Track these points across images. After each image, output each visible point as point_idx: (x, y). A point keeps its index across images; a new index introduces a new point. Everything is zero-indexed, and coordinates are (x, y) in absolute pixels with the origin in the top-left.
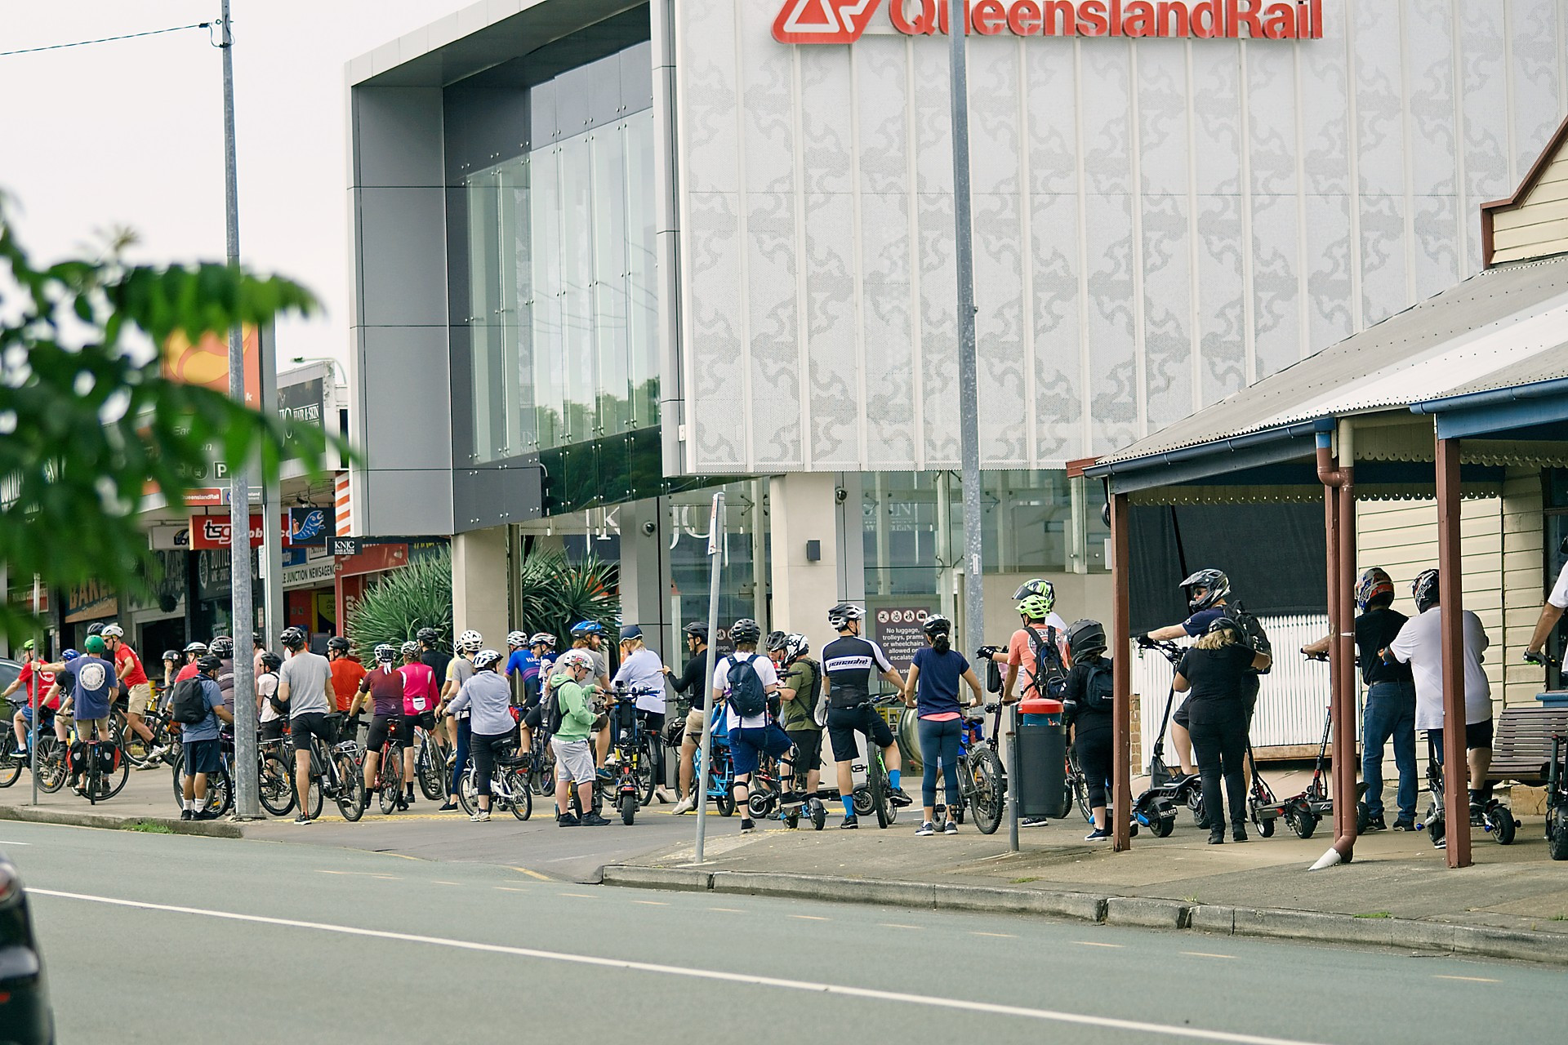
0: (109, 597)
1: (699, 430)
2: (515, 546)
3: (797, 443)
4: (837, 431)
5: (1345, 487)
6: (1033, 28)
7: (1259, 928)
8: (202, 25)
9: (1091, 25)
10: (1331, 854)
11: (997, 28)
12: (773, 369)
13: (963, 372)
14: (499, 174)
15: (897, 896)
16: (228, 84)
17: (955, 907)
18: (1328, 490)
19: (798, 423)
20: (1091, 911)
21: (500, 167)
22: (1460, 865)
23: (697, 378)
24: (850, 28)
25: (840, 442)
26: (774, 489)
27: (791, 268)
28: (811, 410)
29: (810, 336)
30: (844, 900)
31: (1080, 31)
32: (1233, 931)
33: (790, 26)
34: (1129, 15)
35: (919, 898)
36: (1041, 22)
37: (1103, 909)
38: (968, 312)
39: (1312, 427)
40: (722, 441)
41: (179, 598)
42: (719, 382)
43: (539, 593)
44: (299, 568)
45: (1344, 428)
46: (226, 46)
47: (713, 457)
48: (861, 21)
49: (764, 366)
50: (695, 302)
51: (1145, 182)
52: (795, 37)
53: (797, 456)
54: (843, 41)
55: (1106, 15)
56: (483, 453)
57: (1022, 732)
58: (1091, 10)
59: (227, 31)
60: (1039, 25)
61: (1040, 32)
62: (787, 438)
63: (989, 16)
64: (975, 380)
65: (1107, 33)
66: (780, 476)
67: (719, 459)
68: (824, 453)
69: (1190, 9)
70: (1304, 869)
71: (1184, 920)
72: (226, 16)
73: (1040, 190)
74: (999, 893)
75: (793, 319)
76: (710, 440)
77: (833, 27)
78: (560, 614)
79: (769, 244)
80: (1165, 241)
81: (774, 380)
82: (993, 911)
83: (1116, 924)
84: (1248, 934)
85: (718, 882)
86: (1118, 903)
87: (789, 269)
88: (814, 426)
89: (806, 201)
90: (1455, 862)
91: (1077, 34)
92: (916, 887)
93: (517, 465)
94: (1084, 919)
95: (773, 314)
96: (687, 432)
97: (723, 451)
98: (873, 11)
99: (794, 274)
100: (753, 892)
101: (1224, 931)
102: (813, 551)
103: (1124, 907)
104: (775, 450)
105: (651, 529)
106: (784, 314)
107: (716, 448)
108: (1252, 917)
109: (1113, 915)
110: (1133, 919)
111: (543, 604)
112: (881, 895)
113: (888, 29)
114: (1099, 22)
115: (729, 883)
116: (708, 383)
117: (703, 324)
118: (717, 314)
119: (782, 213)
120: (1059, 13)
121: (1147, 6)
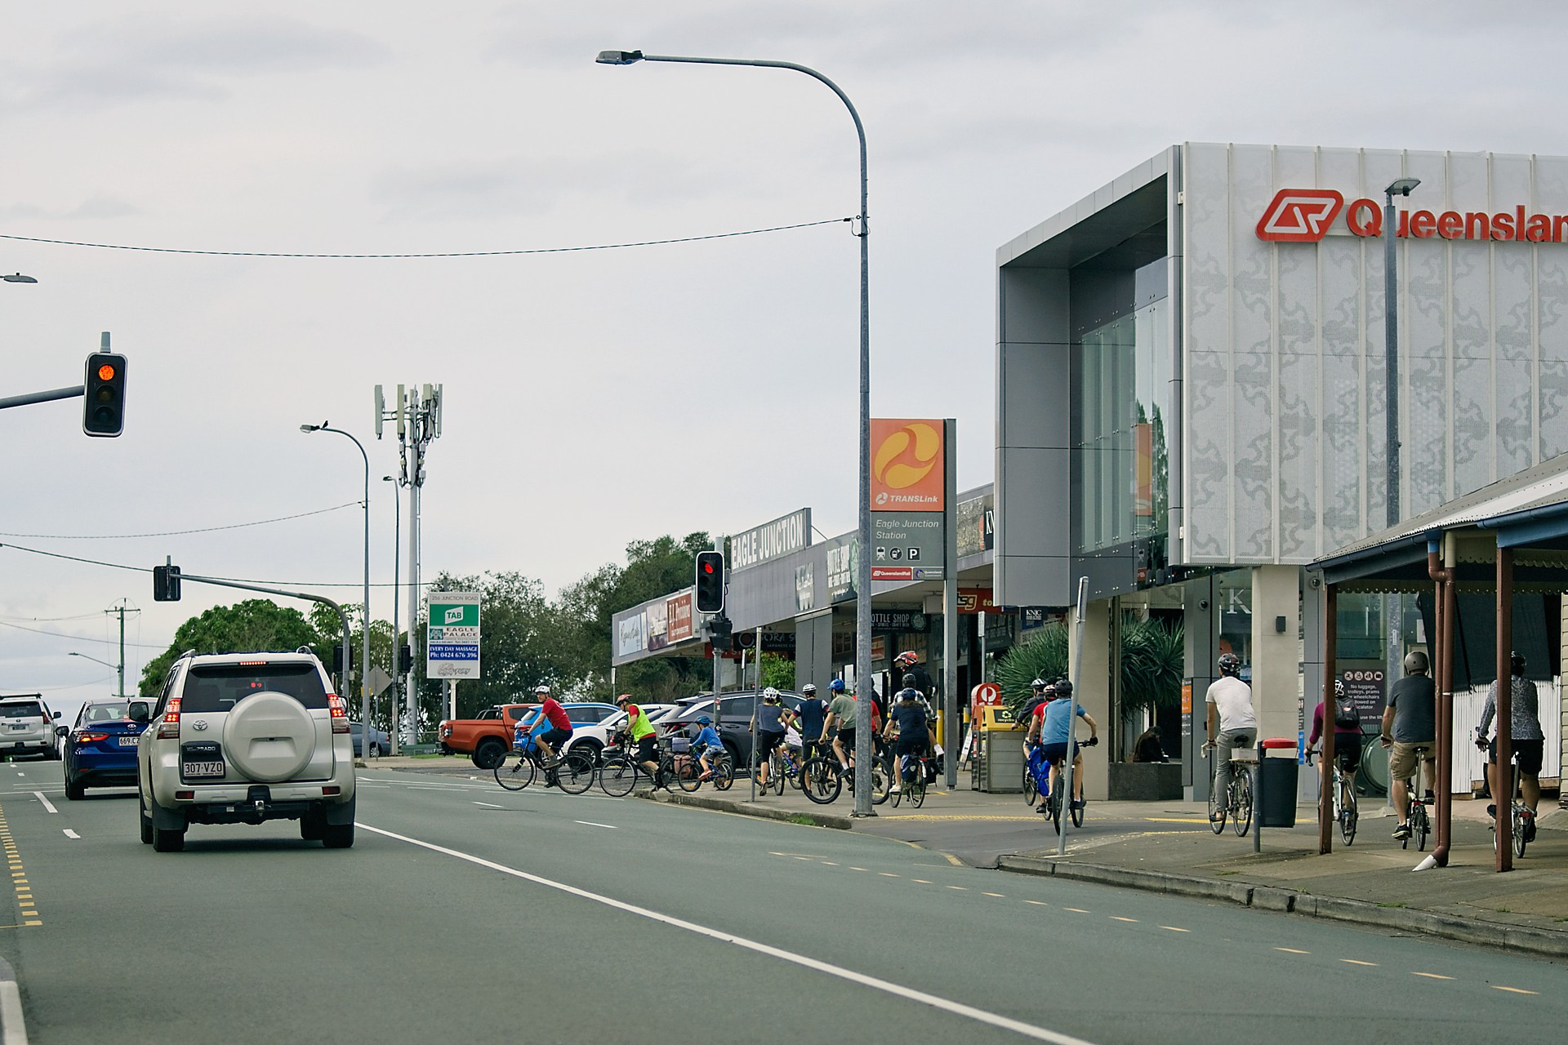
1: (1193, 530)
2: (1116, 616)
3: (1269, 542)
4: (1301, 534)
5: (1448, 583)
6: (1457, 233)
7: (1329, 913)
8: (846, 220)
9: (1502, 232)
10: (1429, 859)
11: (1429, 232)
12: (1251, 486)
13: (1389, 491)
14: (1102, 335)
15: (1146, 883)
16: (865, 263)
17: (1175, 892)
18: (1438, 584)
19: (1270, 527)
20: (1243, 898)
21: (1104, 329)
22: (1503, 870)
23: (1193, 492)
24: (1316, 230)
25: (1302, 542)
26: (1255, 575)
27: (1268, 411)
28: (1280, 518)
29: (1281, 462)
30: (1120, 885)
31: (1494, 237)
32: (1315, 915)
33: (1270, 228)
34: (1531, 225)
35: (1157, 885)
36: (1464, 229)
37: (1250, 894)
38: (1393, 446)
39: (1424, 537)
40: (1211, 540)
42: (1209, 494)
43: (1138, 652)
45: (1448, 536)
46: (863, 235)
47: (1204, 551)
48: (1324, 225)
49: (1245, 484)
50: (1192, 433)
51: (1542, 352)
52: (1273, 236)
53: (1268, 553)
54: (1310, 241)
55: (1514, 225)
56: (1089, 545)
57: (1265, 762)
58: (1502, 221)
59: (864, 224)
60: (1461, 231)
61: (1462, 237)
62: (1261, 538)
63: (1423, 223)
64: (1398, 498)
65: (1514, 238)
66: (1257, 567)
67: (1208, 553)
68: (1289, 551)
70: (1409, 870)
71: (1291, 908)
72: (864, 213)
73: (1461, 355)
74: (1198, 882)
75: (1268, 448)
76: (1202, 538)
77: (1303, 229)
78: (1154, 668)
79: (1251, 392)
80: (1556, 397)
81: (1252, 494)
82: (1195, 896)
83: (1256, 908)
84: (1322, 917)
85: (1057, 870)
86: (1259, 892)
87: (1266, 411)
88: (1282, 530)
89: (1280, 360)
90: (1500, 869)
91: (1491, 238)
92: (1156, 877)
93: (1106, 554)
94: (1241, 903)
95: (1253, 444)
96: (1184, 532)
97: (1212, 547)
98: (1333, 219)
99: (1270, 414)
100: (1074, 877)
101: (1309, 914)
102: (1281, 624)
103: (1261, 895)
104: (1252, 548)
106: (1261, 445)
107: (1206, 545)
108: (1326, 905)
109: (1255, 900)
110: (1266, 904)
111: (1141, 661)
112: (1139, 882)
113: (1346, 232)
114: (1509, 230)
115: (1063, 871)
116: (1202, 496)
117: (1198, 451)
118: (1209, 443)
119: (1261, 369)
120: (1477, 222)
121: (1545, 219)
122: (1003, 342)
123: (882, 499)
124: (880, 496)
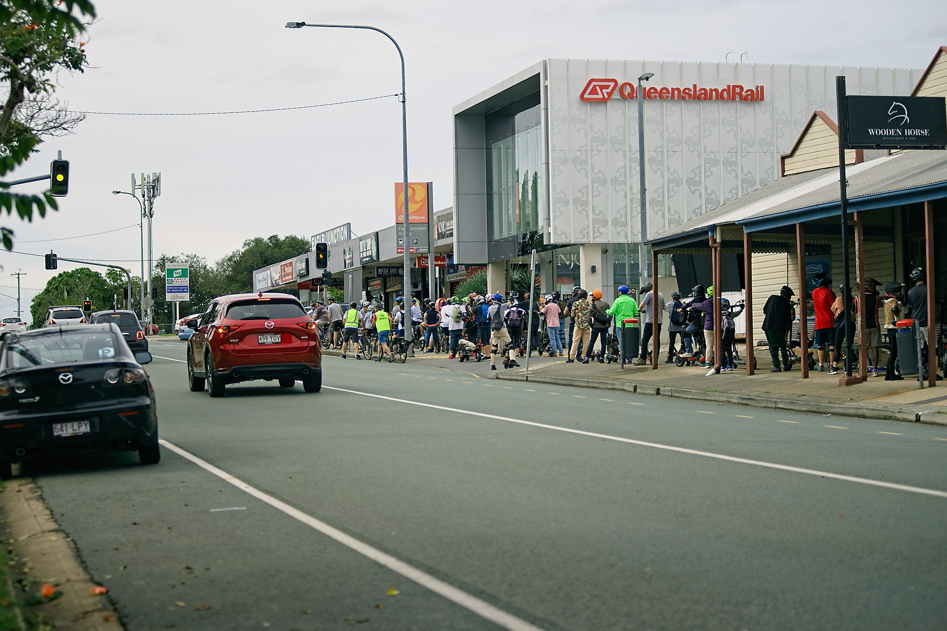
0: (399, 283)
1: (555, 229)
2: (508, 268)
3: (588, 233)
4: (602, 230)
5: (718, 249)
6: (667, 97)
7: (679, 395)
8: (396, 95)
9: (687, 96)
10: (713, 370)
11: (655, 96)
12: (580, 209)
13: (642, 210)
14: (501, 144)
15: (578, 384)
16: (404, 114)
17: (594, 387)
18: (713, 250)
19: (588, 227)
20: (632, 389)
21: (502, 142)
22: (751, 375)
23: (555, 212)
24: (606, 96)
25: (602, 233)
26: (581, 248)
27: (587, 176)
28: (593, 223)
29: (593, 198)
30: (564, 385)
31: (684, 98)
32: (671, 396)
33: (586, 96)
34: (699, 93)
35: (584, 385)
36: (670, 95)
37: (635, 388)
38: (643, 191)
39: (707, 229)
40: (563, 233)
41: (420, 284)
42: (562, 213)
43: (517, 283)
44: (456, 274)
45: (718, 228)
46: (404, 102)
47: (560, 238)
48: (610, 94)
49: (577, 208)
50: (554, 187)
51: (705, 148)
52: (588, 99)
53: (588, 238)
54: (604, 101)
55: (692, 93)
56: (497, 237)
57: (625, 330)
58: (687, 91)
59: (404, 97)
60: (669, 96)
61: (670, 98)
62: (585, 232)
63: (653, 93)
64: (646, 213)
65: (692, 99)
66: (582, 245)
67: (562, 239)
68: (597, 237)
69: (720, 91)
70: (703, 376)
71: (658, 392)
72: (404, 92)
73: (670, 150)
74: (607, 383)
75: (587, 192)
76: (559, 232)
77: (600, 96)
78: (524, 290)
79: (579, 167)
80: (712, 167)
81: (580, 213)
82: (605, 389)
83: (639, 393)
84: (675, 397)
85: (529, 379)
86: (640, 386)
87: (586, 176)
88: (594, 228)
89: (592, 153)
90: (749, 374)
91: (682, 99)
92: (583, 381)
93: (506, 240)
94: (630, 391)
95: (580, 191)
96: (551, 230)
97: (563, 236)
98: (614, 91)
99: (587, 177)
100: (538, 382)
101: (669, 396)
102: (593, 269)
103: (641, 388)
104: (581, 236)
105: (550, 262)
106: (584, 191)
107: (561, 235)
108: (677, 392)
109: (638, 390)
110: (644, 392)
111: (518, 287)
112: (574, 384)
113: (619, 97)
114: (690, 95)
115: (532, 379)
116: (558, 213)
117: (556, 194)
118: (561, 190)
119: (583, 157)
120: (676, 92)
121: (705, 90)
122: (456, 148)
123: (401, 218)
124: (400, 216)
